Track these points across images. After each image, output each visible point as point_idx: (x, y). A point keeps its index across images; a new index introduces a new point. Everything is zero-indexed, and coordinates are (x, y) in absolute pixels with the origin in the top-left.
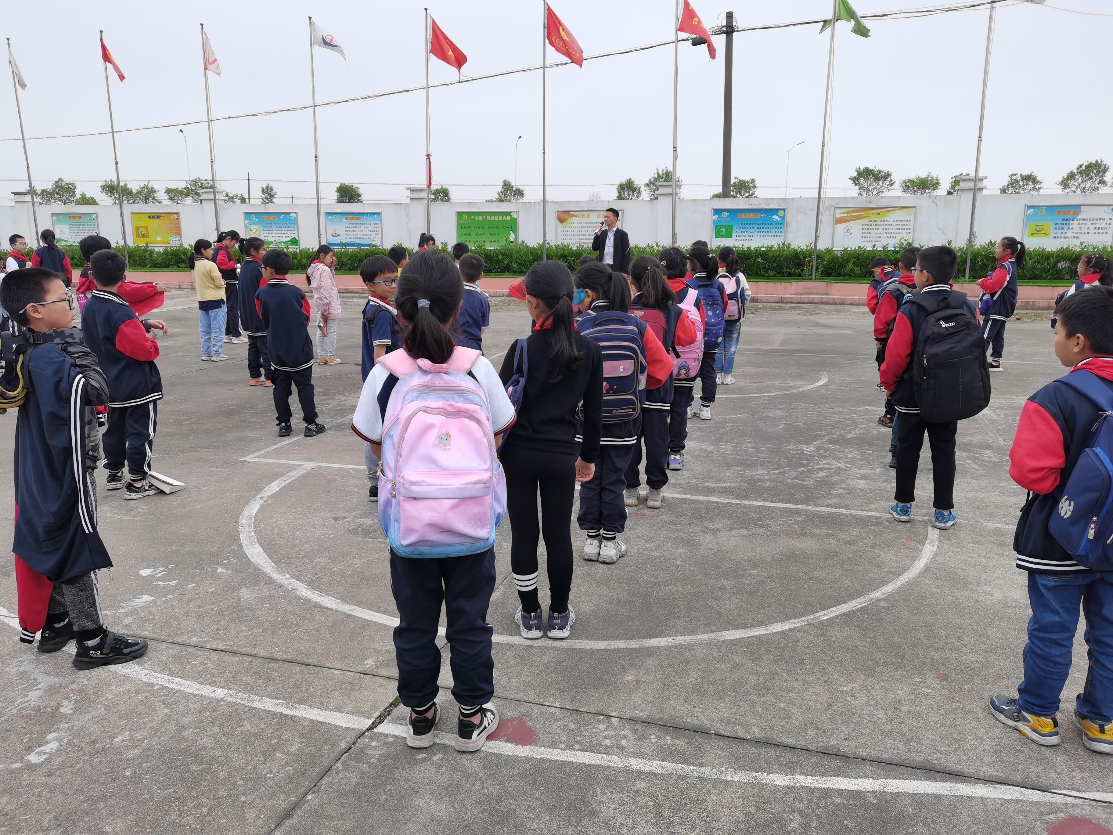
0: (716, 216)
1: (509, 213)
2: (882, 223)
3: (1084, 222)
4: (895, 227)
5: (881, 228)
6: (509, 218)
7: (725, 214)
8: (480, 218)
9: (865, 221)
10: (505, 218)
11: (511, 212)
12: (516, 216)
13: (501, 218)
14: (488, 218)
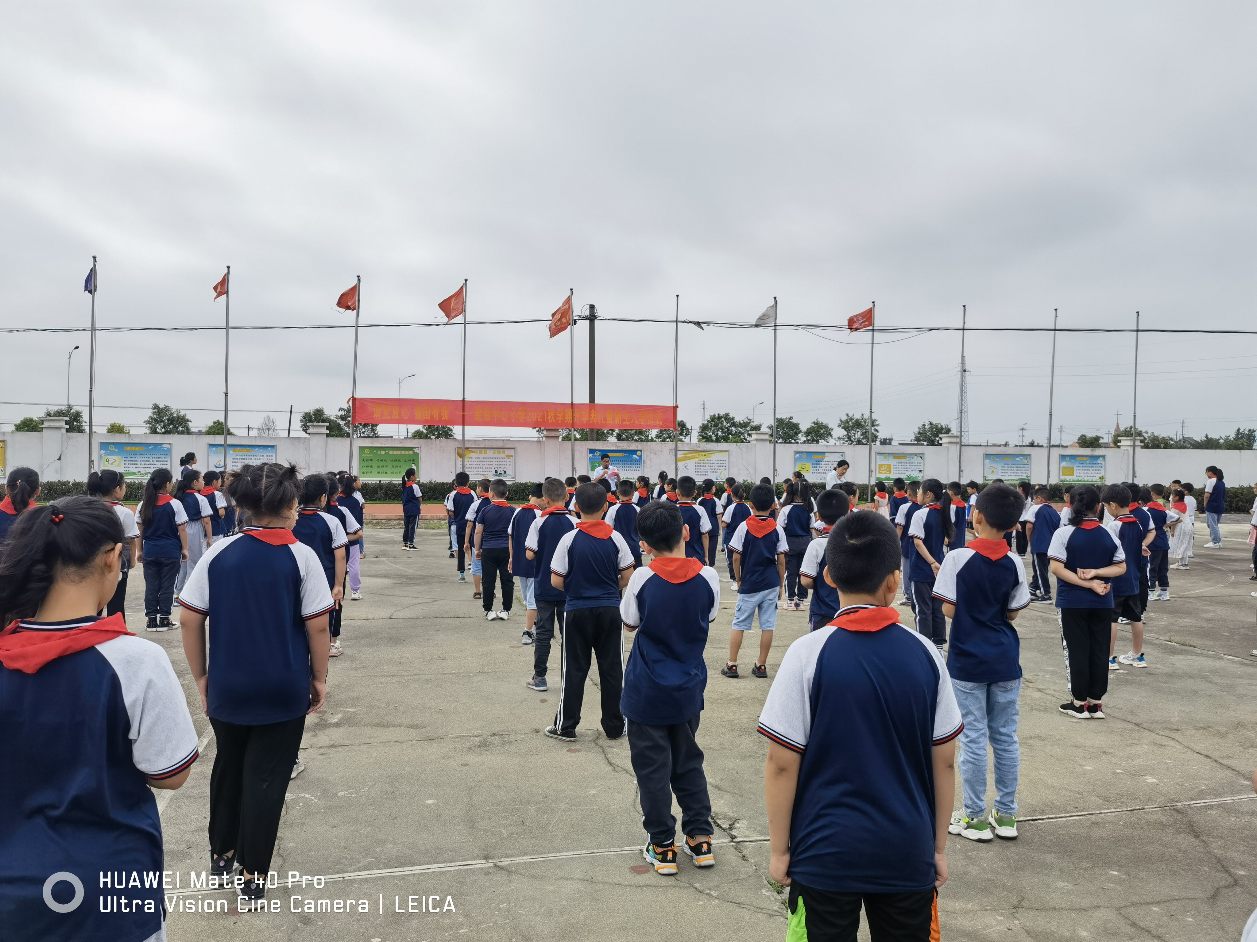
0: (591, 455)
1: (411, 449)
2: (708, 462)
3: (828, 463)
4: (716, 465)
5: (707, 465)
6: (411, 452)
8: (383, 452)
9: (697, 460)
10: (407, 453)
11: (413, 448)
12: (418, 451)
13: (403, 452)
14: (391, 452)
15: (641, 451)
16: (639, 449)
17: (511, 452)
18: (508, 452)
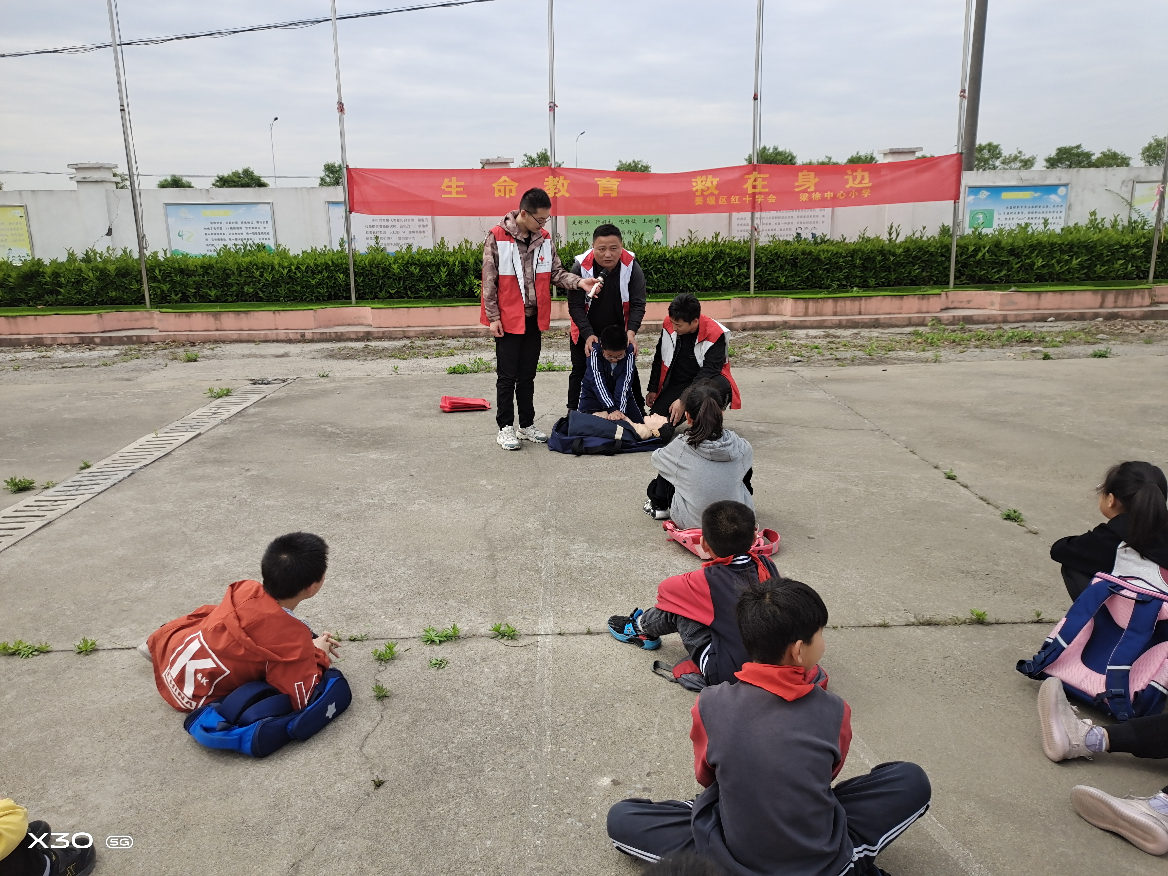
15: (1066, 185)
16: (1062, 182)
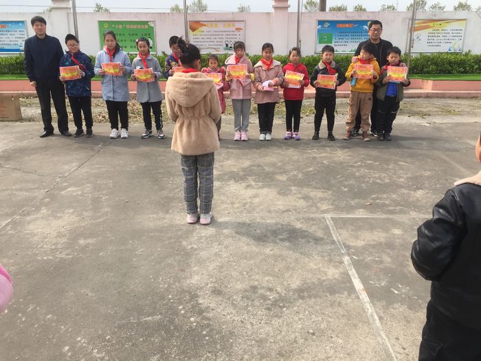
0: (320, 26)
1: (146, 23)
2: (442, 32)
4: (451, 35)
5: (441, 35)
6: (146, 26)
7: (327, 25)
8: (121, 26)
9: (430, 30)
10: (143, 27)
11: (148, 22)
12: (152, 25)
13: (139, 26)
14: (128, 27)
17: (241, 25)
18: (238, 25)
